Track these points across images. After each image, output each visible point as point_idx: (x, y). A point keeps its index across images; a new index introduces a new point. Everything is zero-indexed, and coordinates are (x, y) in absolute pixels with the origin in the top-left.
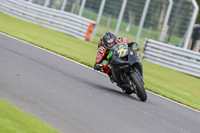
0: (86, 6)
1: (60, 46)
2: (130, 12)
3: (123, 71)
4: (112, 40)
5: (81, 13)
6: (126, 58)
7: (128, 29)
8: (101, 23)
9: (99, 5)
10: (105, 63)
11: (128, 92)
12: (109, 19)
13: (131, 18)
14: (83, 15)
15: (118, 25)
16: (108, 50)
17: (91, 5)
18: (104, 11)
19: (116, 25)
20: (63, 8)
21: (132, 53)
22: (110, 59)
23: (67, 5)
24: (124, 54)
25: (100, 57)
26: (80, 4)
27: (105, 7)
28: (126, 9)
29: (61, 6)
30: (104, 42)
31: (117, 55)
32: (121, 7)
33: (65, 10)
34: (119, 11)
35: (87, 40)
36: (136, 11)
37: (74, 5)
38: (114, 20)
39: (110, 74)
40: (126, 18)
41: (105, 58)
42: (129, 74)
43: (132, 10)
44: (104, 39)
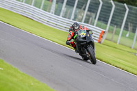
0: (99, 19)
2: (129, 24)
3: (83, 46)
4: (77, 27)
5: (95, 24)
6: (85, 38)
7: (127, 35)
8: (109, 31)
9: (108, 19)
10: (72, 40)
11: (86, 59)
12: (115, 28)
13: (130, 28)
14: (97, 26)
15: (121, 32)
16: (75, 33)
17: (102, 19)
18: (111, 23)
19: (119, 32)
20: (83, 20)
22: (76, 38)
23: (86, 19)
24: (84, 36)
25: (70, 37)
26: (95, 18)
27: (112, 20)
28: (126, 21)
29: (82, 19)
31: (80, 36)
32: (123, 20)
33: (85, 22)
34: (122, 23)
36: (133, 23)
37: (91, 19)
38: (118, 29)
39: (75, 48)
40: (126, 28)
41: (72, 38)
42: (86, 48)
43: (131, 23)
44: (73, 27)
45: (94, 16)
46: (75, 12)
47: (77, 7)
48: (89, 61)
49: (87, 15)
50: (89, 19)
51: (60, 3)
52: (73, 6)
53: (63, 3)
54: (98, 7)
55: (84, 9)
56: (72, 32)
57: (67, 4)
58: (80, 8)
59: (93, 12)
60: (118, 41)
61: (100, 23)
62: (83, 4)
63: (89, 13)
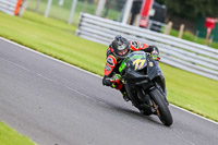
3: (140, 87)
4: (123, 47)
6: (144, 71)
10: (117, 77)
21: (151, 64)
22: (124, 72)
25: (110, 69)
30: (114, 49)
31: (133, 67)
35: (17, 14)
39: (123, 90)
42: (148, 92)
44: (114, 46)
56: (113, 59)
60: (47, 13)
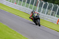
1: (49, 26)
21: (38, 15)
23: (51, 14)
45: (55, 13)
46: (47, 11)
47: (48, 9)
48: (38, 25)
49: (52, 12)
50: (53, 14)
51: (40, 7)
52: (46, 8)
53: (42, 7)
54: (57, 9)
55: (51, 10)
57: (43, 7)
58: (49, 9)
59: (55, 11)
61: (57, 16)
62: (51, 7)
63: (53, 11)
